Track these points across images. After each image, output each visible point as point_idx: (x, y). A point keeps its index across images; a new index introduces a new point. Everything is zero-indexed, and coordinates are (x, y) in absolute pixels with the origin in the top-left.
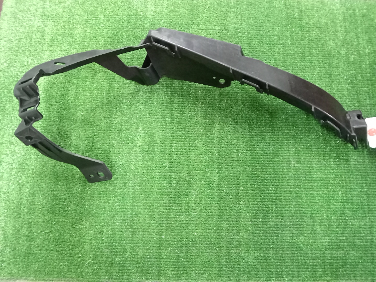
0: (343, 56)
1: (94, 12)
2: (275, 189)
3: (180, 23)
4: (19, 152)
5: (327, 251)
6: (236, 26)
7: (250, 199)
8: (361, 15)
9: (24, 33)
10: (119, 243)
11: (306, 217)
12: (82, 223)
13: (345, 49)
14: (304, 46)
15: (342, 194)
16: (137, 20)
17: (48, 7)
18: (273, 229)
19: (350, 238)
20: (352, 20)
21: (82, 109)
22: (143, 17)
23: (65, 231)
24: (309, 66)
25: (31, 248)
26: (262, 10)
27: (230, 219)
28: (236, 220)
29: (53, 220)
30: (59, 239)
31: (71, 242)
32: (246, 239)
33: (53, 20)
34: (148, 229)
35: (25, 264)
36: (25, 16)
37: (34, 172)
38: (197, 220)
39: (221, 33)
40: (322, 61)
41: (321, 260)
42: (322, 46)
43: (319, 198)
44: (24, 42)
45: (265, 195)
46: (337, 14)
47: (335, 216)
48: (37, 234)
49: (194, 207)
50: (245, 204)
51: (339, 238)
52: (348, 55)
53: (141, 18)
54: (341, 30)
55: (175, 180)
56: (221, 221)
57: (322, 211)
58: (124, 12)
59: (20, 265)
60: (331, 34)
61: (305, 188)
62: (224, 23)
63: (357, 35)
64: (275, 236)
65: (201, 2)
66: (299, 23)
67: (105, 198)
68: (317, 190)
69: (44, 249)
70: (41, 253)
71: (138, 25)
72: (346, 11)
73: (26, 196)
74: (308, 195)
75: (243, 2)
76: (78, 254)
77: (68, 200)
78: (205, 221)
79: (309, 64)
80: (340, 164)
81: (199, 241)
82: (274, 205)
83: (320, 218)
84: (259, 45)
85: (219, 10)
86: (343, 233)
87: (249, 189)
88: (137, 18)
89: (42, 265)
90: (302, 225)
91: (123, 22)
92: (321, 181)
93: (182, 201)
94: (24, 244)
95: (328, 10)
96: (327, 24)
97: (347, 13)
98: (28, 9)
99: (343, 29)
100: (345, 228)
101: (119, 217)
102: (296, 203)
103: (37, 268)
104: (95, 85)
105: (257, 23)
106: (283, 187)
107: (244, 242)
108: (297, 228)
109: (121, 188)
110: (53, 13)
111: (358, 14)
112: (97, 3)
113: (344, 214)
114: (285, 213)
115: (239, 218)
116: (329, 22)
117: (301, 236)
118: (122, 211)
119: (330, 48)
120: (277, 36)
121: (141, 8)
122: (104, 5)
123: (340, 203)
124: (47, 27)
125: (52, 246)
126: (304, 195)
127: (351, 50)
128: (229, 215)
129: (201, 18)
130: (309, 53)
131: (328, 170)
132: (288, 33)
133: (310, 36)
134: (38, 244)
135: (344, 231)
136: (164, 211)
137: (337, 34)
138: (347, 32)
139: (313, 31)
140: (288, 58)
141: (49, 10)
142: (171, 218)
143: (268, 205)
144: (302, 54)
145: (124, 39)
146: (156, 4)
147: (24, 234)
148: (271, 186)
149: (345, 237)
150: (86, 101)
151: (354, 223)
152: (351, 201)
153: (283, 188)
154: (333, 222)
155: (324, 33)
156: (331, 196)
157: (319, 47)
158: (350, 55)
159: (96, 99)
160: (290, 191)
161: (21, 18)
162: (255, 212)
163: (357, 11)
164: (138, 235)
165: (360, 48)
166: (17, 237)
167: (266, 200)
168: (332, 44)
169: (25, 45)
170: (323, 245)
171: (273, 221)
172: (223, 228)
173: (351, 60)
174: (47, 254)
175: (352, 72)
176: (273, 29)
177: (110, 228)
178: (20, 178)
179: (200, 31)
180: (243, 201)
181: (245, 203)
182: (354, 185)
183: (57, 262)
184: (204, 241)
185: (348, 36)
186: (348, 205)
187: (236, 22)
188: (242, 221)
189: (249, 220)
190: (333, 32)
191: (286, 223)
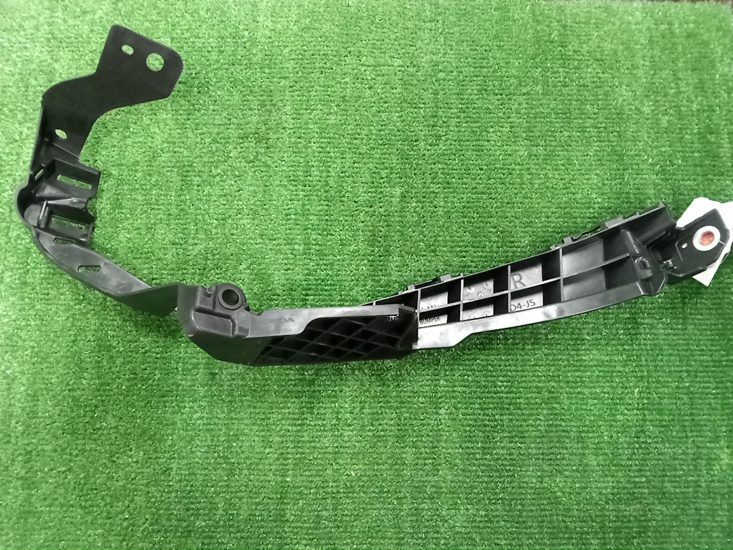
0: (647, 116)
2: (509, 384)
3: (322, 52)
4: (5, 313)
5: (609, 504)
6: (434, 58)
7: (459, 403)
8: (685, 34)
9: (13, 75)
10: (202, 492)
11: (570, 438)
12: (130, 453)
13: (651, 103)
14: (569, 98)
15: (641, 393)
16: (238, 46)
17: (60, 21)
18: (504, 462)
19: (656, 480)
20: (666, 44)
21: (129, 227)
22: (249, 41)
23: (96, 469)
24: (578, 139)
25: (31, 503)
26: (487, 24)
27: (420, 444)
28: (431, 445)
29: (74, 447)
30: (85, 484)
31: (109, 489)
32: (452, 482)
33: (70, 49)
34: (258, 464)
35: (18, 534)
36: (13, 39)
37: (35, 354)
38: (355, 446)
39: (404, 72)
40: (605, 128)
41: (597, 523)
42: (604, 97)
43: (596, 401)
44: (12, 93)
45: (490, 395)
46: (636, 32)
47: (626, 436)
48: (43, 475)
49: (349, 421)
50: (451, 414)
51: (633, 480)
52: (657, 114)
53: (245, 43)
54: (644, 65)
56: (402, 447)
57: (600, 427)
58: (211, 32)
59: (10, 536)
60: (624, 73)
61: (567, 382)
62: (411, 51)
63: (675, 75)
64: (508, 476)
65: (364, 10)
66: (560, 51)
67: (174, 404)
68: (591, 385)
69: (56, 503)
70: (50, 512)
71: (239, 57)
72: (655, 26)
73: (19, 400)
74: (573, 396)
75: (449, 10)
76: (122, 512)
77: (101, 408)
78: (371, 447)
79: (579, 134)
80: (636, 334)
81: (359, 486)
82: (506, 414)
83: (596, 441)
84: (481, 96)
85: (400, 25)
86: (641, 470)
87: (456, 384)
88: (237, 43)
89: (53, 535)
90: (561, 454)
91: (209, 52)
92: (600, 368)
93: (325, 408)
94: (17, 494)
95: (618, 23)
96: (615, 52)
97: (657, 29)
98: (21, 26)
99: (647, 63)
100: (645, 460)
101: (202, 441)
102: (550, 412)
103: (42, 541)
104: (154, 180)
105: (475, 52)
106: (524, 379)
107: (446, 488)
108: (551, 459)
109: (206, 385)
110: (70, 34)
111: (677, 31)
112: (158, 13)
113: (643, 431)
114: (528, 431)
115: (437, 441)
116: (621, 47)
118: (208, 430)
119: (620, 101)
120: (515, 77)
121: (246, 23)
122: (171, 17)
123: (635, 412)
124: (59, 63)
125: (72, 498)
126: (565, 395)
127: (663, 106)
128: (417, 436)
129: (364, 42)
130: (578, 112)
131: (614, 345)
132: (537, 73)
133: (581, 78)
134: (44, 494)
135: (643, 465)
136: (290, 428)
137: (635, 72)
138: (656, 68)
139: (588, 67)
140: (537, 122)
141: (62, 28)
142: (303, 442)
143: (494, 416)
144: (566, 114)
145: (211, 85)
146: (275, 15)
147: (17, 474)
148: (501, 378)
149: (646, 477)
150: (136, 210)
151: (663, 451)
152: (659, 407)
153: (524, 382)
154: (622, 448)
155: (610, 71)
156: (619, 396)
157: (599, 100)
158: (660, 116)
159: (156, 207)
160: (537, 387)
161: (6, 44)
162: (468, 429)
163: (676, 26)
164: (239, 476)
165: (682, 101)
166: (4, 481)
167: (491, 406)
168: (625, 93)
169: (15, 100)
170: (600, 493)
171: (503, 448)
172: (406, 462)
173: (663, 125)
174: (62, 514)
175: (663, 149)
176: (507, 63)
177: (185, 462)
178: (9, 364)
179: (363, 69)
180: (446, 407)
181: (448, 411)
182: (665, 375)
183: (83, 528)
184: (368, 488)
185: (657, 76)
186: (651, 414)
187: (434, 50)
188: (443, 448)
189: (458, 446)
190: (628, 69)
191: (530, 450)
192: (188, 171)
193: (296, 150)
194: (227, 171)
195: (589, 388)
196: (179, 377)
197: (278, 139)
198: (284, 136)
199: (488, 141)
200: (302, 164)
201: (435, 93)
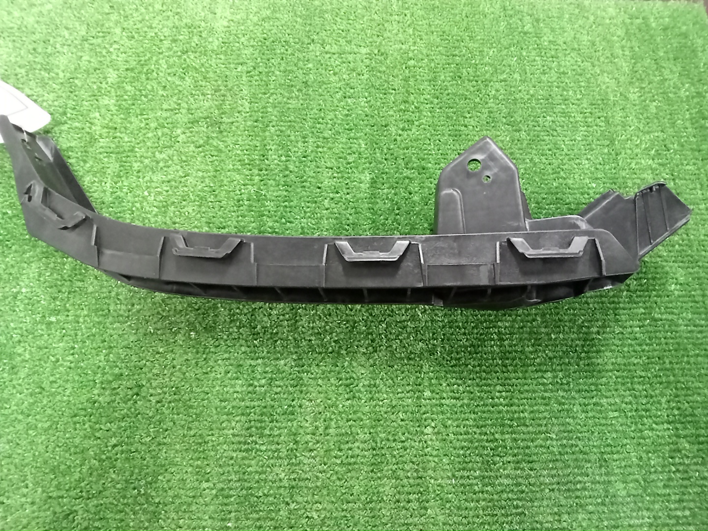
0: (634, 102)
1: (101, 23)
2: (509, 394)
3: (284, 39)
7: (449, 419)
8: (662, 27)
11: (589, 461)
12: (25, 491)
13: (636, 90)
14: (549, 84)
15: (669, 402)
16: (193, 35)
18: (510, 495)
19: (702, 513)
20: (643, 36)
22: (205, 30)
24: (562, 124)
26: (458, 18)
27: (401, 473)
28: (415, 474)
32: (444, 524)
33: (11, 38)
34: (189, 505)
38: (318, 478)
39: (371, 59)
40: (591, 113)
42: (587, 84)
43: (616, 414)
45: (486, 409)
46: (612, 26)
47: (659, 457)
49: (310, 444)
50: (438, 433)
51: (673, 513)
52: (645, 101)
53: (201, 32)
54: (624, 55)
55: (265, 378)
56: (379, 478)
57: (625, 445)
58: (165, 22)
60: (604, 62)
61: (580, 391)
62: (379, 41)
63: (657, 64)
64: (517, 514)
65: (329, 4)
66: (536, 41)
67: (87, 426)
68: (609, 393)
71: (194, 45)
72: (629, 21)
74: (589, 407)
75: (416, 5)
78: (339, 479)
79: (563, 119)
80: (656, 332)
82: (508, 433)
83: (623, 464)
84: (454, 82)
85: (366, 17)
86: (681, 501)
87: (445, 395)
88: (192, 32)
90: (580, 482)
92: (618, 374)
93: (280, 428)
95: (592, 18)
96: (593, 43)
97: (632, 24)
99: (627, 53)
100: (686, 487)
101: (118, 474)
102: (562, 428)
106: (526, 387)
108: (569, 490)
109: (129, 400)
111: (654, 25)
112: (110, 7)
113: (679, 451)
114: (537, 454)
115: (423, 469)
117: (580, 510)
119: (603, 88)
120: (491, 65)
123: (666, 426)
126: (579, 408)
128: (397, 464)
129: (328, 32)
130: (561, 98)
135: (684, 494)
136: (234, 454)
137: (615, 60)
138: (636, 58)
139: (565, 55)
142: (250, 473)
143: (493, 435)
145: (162, 72)
149: (690, 509)
152: (692, 418)
153: (527, 391)
154: (655, 472)
155: (589, 60)
156: (643, 407)
157: (581, 87)
158: (647, 102)
160: (544, 398)
162: (462, 452)
163: (652, 20)
164: (164, 521)
165: (669, 88)
167: (489, 422)
168: (607, 80)
171: (508, 476)
172: (385, 498)
173: (652, 111)
175: (656, 134)
177: (95, 502)
179: (328, 56)
180: (433, 424)
181: (436, 430)
182: (694, 379)
185: (639, 65)
186: (685, 428)
187: (403, 40)
188: (431, 478)
189: (450, 474)
190: (607, 58)
191: (542, 479)
192: (128, 156)
193: (253, 134)
194: (173, 156)
195: (607, 397)
196: (96, 392)
197: (232, 123)
198: (239, 119)
199: (466, 126)
200: (258, 148)
201: (406, 79)
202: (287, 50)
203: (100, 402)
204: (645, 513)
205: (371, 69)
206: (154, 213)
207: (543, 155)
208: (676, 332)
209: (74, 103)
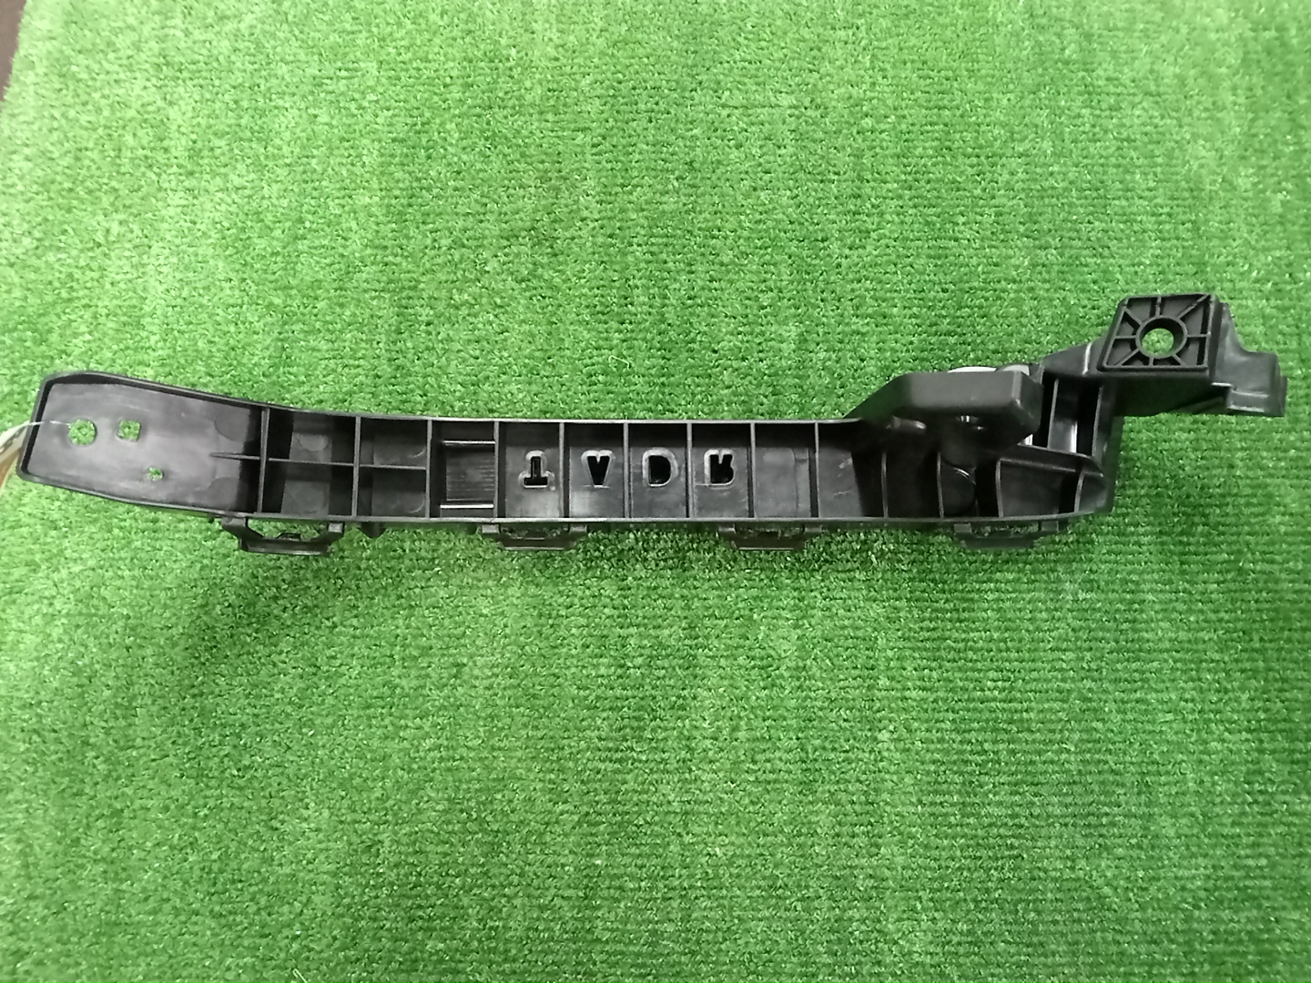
202: (657, 104)
203: (403, 688)
204: (1200, 860)
205: (800, 136)
206: (458, 394)
207: (1083, 291)
208: (1276, 592)
209: (313, 202)
